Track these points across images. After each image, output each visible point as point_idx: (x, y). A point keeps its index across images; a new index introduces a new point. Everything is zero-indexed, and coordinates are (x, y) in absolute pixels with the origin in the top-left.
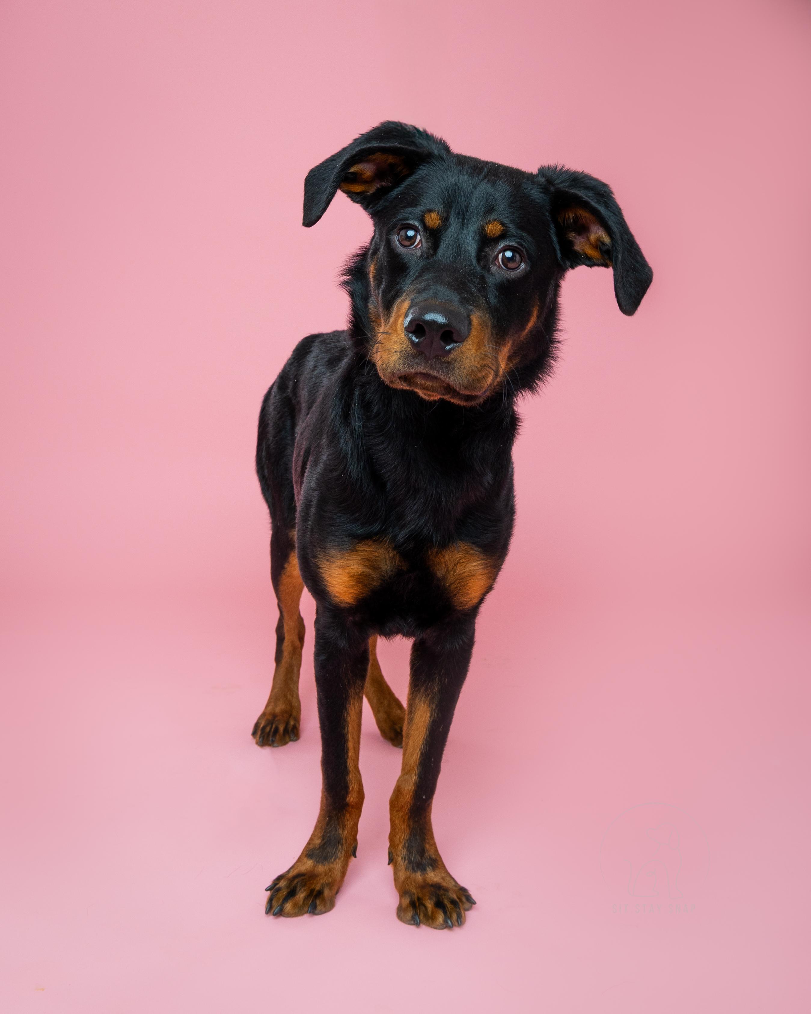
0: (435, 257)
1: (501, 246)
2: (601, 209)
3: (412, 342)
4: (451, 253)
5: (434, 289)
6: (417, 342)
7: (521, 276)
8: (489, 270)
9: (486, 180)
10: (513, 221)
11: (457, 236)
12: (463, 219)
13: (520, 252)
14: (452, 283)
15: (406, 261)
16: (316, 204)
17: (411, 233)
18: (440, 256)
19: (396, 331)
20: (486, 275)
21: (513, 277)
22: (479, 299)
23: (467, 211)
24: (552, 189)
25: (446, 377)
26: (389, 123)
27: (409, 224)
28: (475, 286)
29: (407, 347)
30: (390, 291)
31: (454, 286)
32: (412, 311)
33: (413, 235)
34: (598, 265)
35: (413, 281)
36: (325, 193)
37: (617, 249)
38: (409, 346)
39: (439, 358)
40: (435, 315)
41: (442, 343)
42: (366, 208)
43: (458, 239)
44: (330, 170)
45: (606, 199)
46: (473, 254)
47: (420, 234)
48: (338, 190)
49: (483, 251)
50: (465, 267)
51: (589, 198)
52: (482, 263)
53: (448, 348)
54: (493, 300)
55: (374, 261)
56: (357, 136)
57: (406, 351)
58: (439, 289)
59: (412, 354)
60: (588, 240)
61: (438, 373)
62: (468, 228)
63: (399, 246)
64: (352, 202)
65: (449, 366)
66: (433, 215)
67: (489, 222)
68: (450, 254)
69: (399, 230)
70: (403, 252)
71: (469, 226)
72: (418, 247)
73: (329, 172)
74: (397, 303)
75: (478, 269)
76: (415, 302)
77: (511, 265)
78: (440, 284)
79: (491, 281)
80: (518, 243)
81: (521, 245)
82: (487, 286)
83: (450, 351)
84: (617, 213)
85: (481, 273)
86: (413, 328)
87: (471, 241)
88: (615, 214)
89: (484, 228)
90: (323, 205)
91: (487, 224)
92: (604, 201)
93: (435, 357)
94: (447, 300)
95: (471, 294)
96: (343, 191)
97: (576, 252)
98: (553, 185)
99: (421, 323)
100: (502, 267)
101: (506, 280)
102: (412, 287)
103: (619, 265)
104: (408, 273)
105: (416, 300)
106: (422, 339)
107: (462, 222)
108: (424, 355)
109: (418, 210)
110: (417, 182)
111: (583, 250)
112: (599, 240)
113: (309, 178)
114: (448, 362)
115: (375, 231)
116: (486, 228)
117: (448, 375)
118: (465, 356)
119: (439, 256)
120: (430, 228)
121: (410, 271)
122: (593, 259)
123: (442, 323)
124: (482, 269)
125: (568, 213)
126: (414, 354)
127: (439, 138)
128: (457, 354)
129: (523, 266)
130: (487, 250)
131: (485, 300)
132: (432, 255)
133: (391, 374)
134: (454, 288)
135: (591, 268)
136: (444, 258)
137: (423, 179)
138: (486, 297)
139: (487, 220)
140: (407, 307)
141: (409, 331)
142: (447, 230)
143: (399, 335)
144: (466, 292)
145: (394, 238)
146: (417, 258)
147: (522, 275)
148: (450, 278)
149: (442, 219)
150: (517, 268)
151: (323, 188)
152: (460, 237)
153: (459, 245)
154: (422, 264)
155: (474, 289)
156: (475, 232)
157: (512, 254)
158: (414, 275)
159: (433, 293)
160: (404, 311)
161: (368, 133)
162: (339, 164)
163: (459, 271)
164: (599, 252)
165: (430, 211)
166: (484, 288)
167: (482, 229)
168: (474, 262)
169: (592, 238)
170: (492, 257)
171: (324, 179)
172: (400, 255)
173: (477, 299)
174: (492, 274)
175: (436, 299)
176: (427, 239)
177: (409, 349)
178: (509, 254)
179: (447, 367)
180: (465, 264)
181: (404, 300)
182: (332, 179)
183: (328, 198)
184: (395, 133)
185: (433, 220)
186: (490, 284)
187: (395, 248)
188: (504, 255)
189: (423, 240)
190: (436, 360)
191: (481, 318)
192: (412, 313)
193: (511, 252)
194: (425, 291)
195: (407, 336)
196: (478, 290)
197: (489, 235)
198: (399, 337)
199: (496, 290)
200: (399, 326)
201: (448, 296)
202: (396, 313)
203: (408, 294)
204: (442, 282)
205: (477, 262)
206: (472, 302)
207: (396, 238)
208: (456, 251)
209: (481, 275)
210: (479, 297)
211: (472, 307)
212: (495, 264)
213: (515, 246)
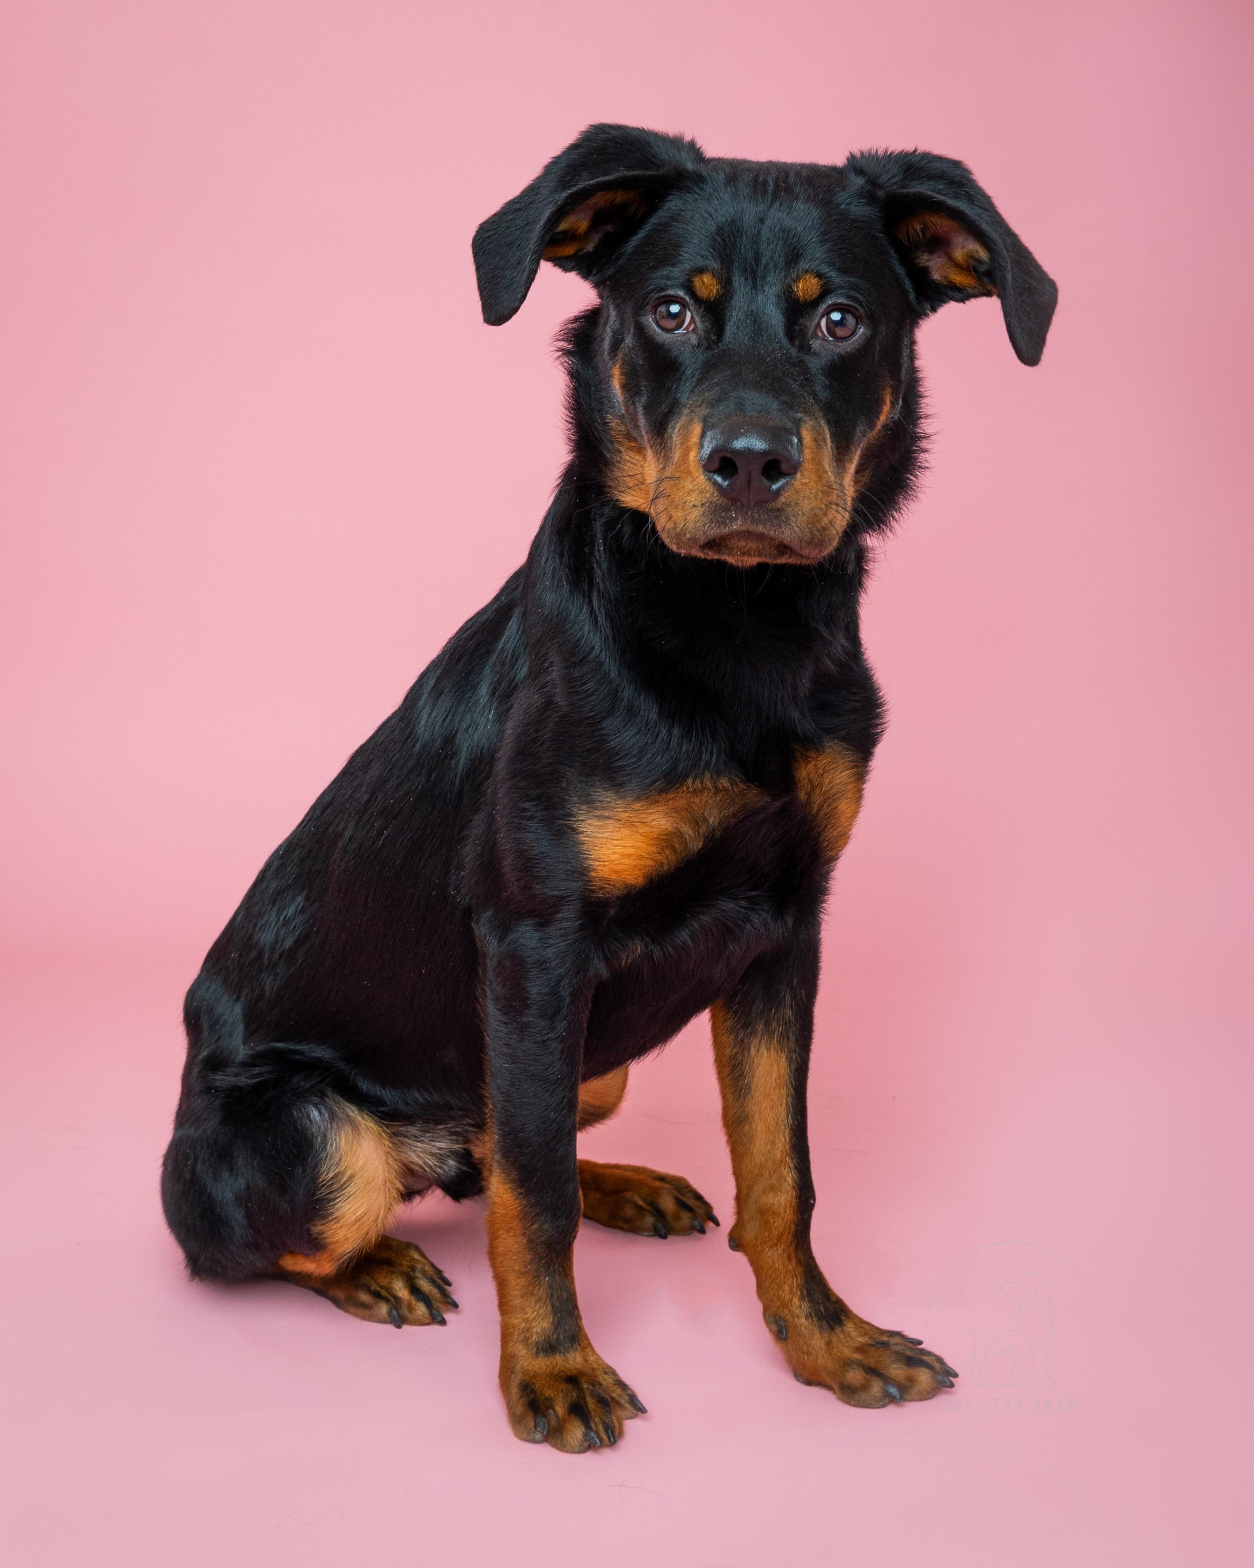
0: (720, 345)
1: (823, 307)
2: (962, 205)
3: (719, 487)
4: (745, 333)
5: (736, 398)
6: (727, 486)
7: (860, 345)
8: (809, 349)
9: (777, 204)
10: (831, 264)
11: (749, 307)
12: (755, 278)
13: (854, 311)
14: (760, 382)
15: (675, 354)
17: (675, 309)
18: (729, 341)
19: (689, 473)
20: (807, 358)
21: (849, 349)
22: (805, 399)
23: (758, 265)
24: (881, 194)
25: (779, 532)
27: (670, 296)
28: (795, 381)
29: (712, 495)
30: (658, 406)
31: (765, 387)
32: (708, 437)
33: (677, 311)
34: (976, 296)
35: (695, 386)
36: (521, 269)
37: (1002, 266)
38: (715, 494)
39: (764, 504)
40: (748, 439)
41: (765, 481)
43: (753, 311)
45: (967, 188)
46: (781, 332)
47: (690, 310)
48: (542, 261)
49: (795, 324)
50: (773, 351)
51: (939, 193)
52: (797, 343)
53: (774, 487)
54: (823, 395)
55: (618, 360)
57: (711, 503)
58: (744, 395)
59: (720, 505)
60: (951, 259)
61: (766, 528)
62: (764, 291)
63: (659, 331)
65: (779, 515)
66: (705, 279)
67: (797, 279)
68: (744, 335)
69: (654, 307)
70: (668, 340)
71: (766, 288)
72: (691, 329)
74: (678, 425)
75: (794, 352)
76: (709, 423)
77: (840, 332)
78: (743, 387)
79: (815, 364)
80: (849, 297)
81: (855, 300)
82: (812, 375)
83: (778, 492)
84: (987, 206)
85: (800, 356)
86: (716, 464)
87: (774, 311)
88: (986, 210)
89: (792, 289)
91: (794, 281)
92: (965, 191)
93: (756, 504)
94: (761, 411)
95: (793, 393)
96: (549, 261)
97: (935, 283)
98: (881, 187)
99: (728, 455)
100: (829, 339)
101: (838, 358)
102: (697, 398)
103: (1010, 290)
104: (683, 373)
105: (710, 420)
106: (733, 480)
107: (753, 283)
108: (739, 504)
109: (678, 272)
110: (667, 224)
111: (946, 277)
112: (971, 256)
113: (478, 239)
114: (778, 510)
116: (795, 289)
117: (781, 528)
118: (802, 496)
120: (704, 299)
122: (965, 289)
123: (761, 449)
124: (798, 351)
125: (912, 225)
126: (724, 504)
128: (789, 495)
129: (861, 330)
130: (802, 321)
131: (814, 398)
132: (716, 343)
133: (692, 541)
134: (766, 390)
135: (964, 303)
136: (736, 344)
137: (676, 218)
138: (814, 394)
139: (793, 275)
140: (699, 433)
141: (711, 469)
142: (731, 299)
143: (695, 479)
144: (784, 393)
145: (648, 321)
146: (693, 348)
147: (862, 344)
148: (755, 373)
149: (721, 283)
150: (853, 333)
152: (755, 308)
153: (755, 321)
154: (701, 358)
155: (795, 386)
156: (778, 297)
157: (840, 316)
158: (693, 377)
159: (736, 404)
160: (694, 437)
162: (540, 223)
163: (765, 360)
164: (973, 276)
165: (701, 271)
166: (807, 380)
167: (789, 291)
168: (785, 341)
169: (957, 255)
170: (811, 329)
172: (664, 344)
173: (803, 401)
174: (816, 354)
175: (742, 413)
176: (702, 317)
177: (715, 499)
178: (836, 316)
179: (777, 517)
180: (772, 348)
181: (690, 421)
183: (528, 278)
185: (707, 286)
186: (814, 371)
187: (652, 336)
188: (829, 321)
189: (697, 319)
190: (759, 508)
191: (815, 429)
192: (710, 442)
193: (839, 314)
194: (722, 402)
195: (709, 479)
196: (801, 385)
197: (801, 298)
198: (695, 483)
199: (826, 378)
200: (691, 464)
201: (760, 405)
202: (681, 443)
203: (692, 412)
204: (744, 384)
205: (789, 341)
206: (797, 406)
207: (651, 319)
208: (753, 329)
209: (799, 359)
210: (804, 397)
211: (799, 415)
212: (817, 337)
213: (844, 302)
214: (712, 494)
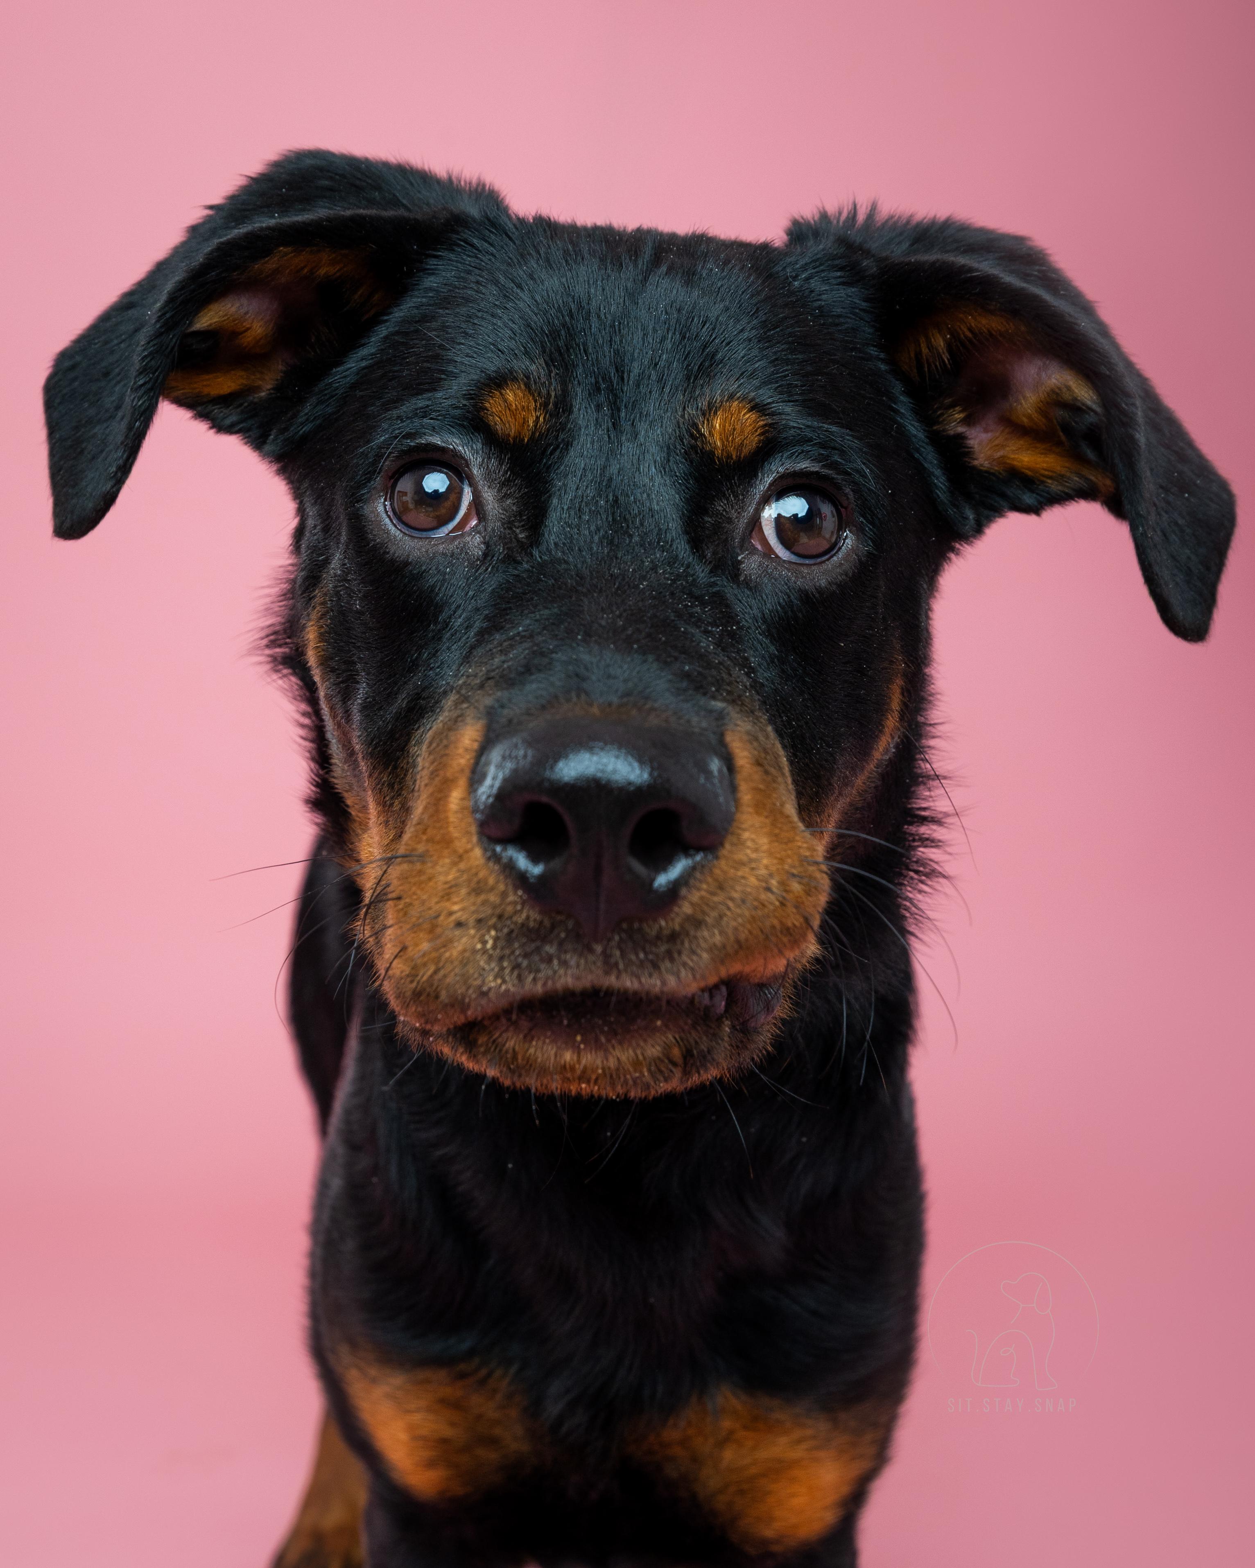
0: (536, 553)
1: (766, 481)
3: (521, 879)
4: (593, 528)
5: (567, 663)
6: (541, 878)
7: (846, 576)
8: (733, 572)
10: (786, 392)
11: (604, 469)
12: (615, 408)
14: (624, 629)
15: (432, 581)
16: (93, 458)
17: (436, 482)
18: (556, 544)
19: (447, 841)
20: (730, 591)
21: (823, 583)
22: (729, 676)
23: (623, 379)
26: (301, 156)
27: (427, 450)
28: (706, 632)
29: (504, 899)
30: (391, 697)
31: (637, 641)
32: (495, 755)
33: (445, 487)
35: (473, 648)
36: (120, 414)
37: (1124, 413)
38: (511, 898)
39: (636, 925)
40: (595, 758)
41: (638, 867)
42: (258, 443)
43: (610, 480)
44: (124, 341)
46: (673, 524)
47: (471, 477)
48: (161, 399)
49: (705, 511)
50: (654, 568)
52: (709, 552)
53: (662, 880)
54: (767, 675)
55: (314, 608)
56: (196, 215)
57: (500, 918)
58: (586, 657)
60: (1013, 417)
62: (636, 435)
63: (399, 532)
64: (212, 431)
66: (510, 396)
67: (711, 410)
68: (591, 533)
69: (391, 478)
70: (419, 553)
71: (642, 427)
72: (467, 529)
73: (122, 345)
74: (430, 734)
75: (701, 573)
76: (503, 720)
77: (807, 543)
78: (584, 640)
81: (833, 466)
82: (740, 628)
83: (674, 892)
85: (714, 584)
86: (514, 823)
87: (658, 480)
89: (699, 431)
90: (119, 455)
91: (704, 414)
93: (616, 925)
94: (628, 694)
95: (702, 657)
96: (180, 402)
99: (545, 799)
100: (777, 556)
102: (475, 671)
103: (1144, 468)
104: (446, 624)
105: (503, 713)
106: (557, 863)
107: (614, 416)
108: (572, 923)
109: (449, 396)
110: (425, 319)
111: (1001, 460)
112: (1054, 401)
113: (56, 379)
114: (672, 935)
115: (301, 511)
116: (705, 430)
119: (552, 546)
120: (508, 442)
121: (450, 617)
122: (1043, 484)
123: (629, 783)
124: (711, 572)
125: (928, 338)
127: (474, 181)
128: (701, 897)
129: (849, 540)
130: (720, 506)
132: (526, 547)
134: (639, 647)
135: (1038, 515)
136: (571, 549)
137: (446, 301)
138: (749, 670)
139: (703, 403)
140: (476, 746)
141: (498, 834)
142: (567, 449)
143: (461, 857)
144: (683, 656)
145: (375, 511)
146: (471, 565)
147: (850, 574)
149: (545, 405)
150: (833, 548)
151: (109, 402)
152: (616, 471)
153: (616, 501)
154: (492, 582)
155: (707, 644)
156: (669, 450)
157: (806, 504)
158: (468, 628)
159: (567, 678)
160: (463, 761)
161: (232, 198)
162: (152, 311)
163: (637, 586)
165: (501, 381)
166: (732, 635)
167: (692, 436)
168: (682, 548)
170: (742, 524)
171: (106, 374)
172: (407, 564)
173: (725, 676)
174: (751, 584)
175: (583, 696)
177: (510, 910)
178: (795, 505)
180: (652, 562)
181: (456, 721)
182: (136, 363)
183: (130, 428)
184: (326, 183)
185: (515, 411)
186: (746, 621)
187: (382, 544)
188: (778, 514)
189: (488, 498)
190: (624, 935)
191: (756, 739)
192: (499, 767)
193: (803, 501)
194: (531, 674)
195: (496, 858)
196: (718, 644)
197: (718, 453)
198: (462, 866)
199: (771, 642)
200: (452, 818)
201: (626, 681)
202: (432, 773)
203: (466, 699)
204: (588, 635)
205: (692, 548)
206: (713, 684)
207: (381, 509)
208: (610, 519)
209: (714, 590)
210: (728, 669)
211: (719, 705)
212: (754, 551)
213: (813, 469)
214: (504, 895)
